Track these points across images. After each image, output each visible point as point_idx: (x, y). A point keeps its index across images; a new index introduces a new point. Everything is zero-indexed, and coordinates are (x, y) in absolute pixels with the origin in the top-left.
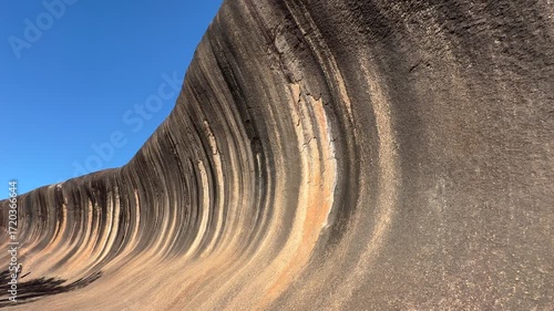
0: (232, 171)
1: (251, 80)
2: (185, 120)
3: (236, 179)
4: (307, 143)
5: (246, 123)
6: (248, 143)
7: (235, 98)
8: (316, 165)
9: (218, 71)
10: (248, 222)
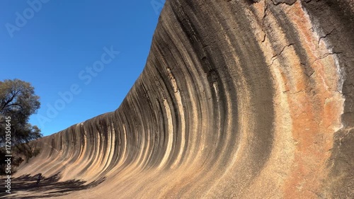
0: (190, 102)
1: (207, 21)
2: (154, 72)
3: (195, 108)
4: (278, 54)
5: (202, 60)
6: (204, 76)
7: (192, 42)
9: (177, 25)
10: (211, 140)
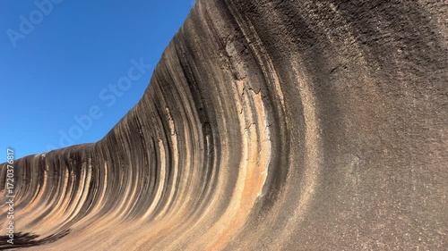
0: (185, 149)
1: (205, 76)
2: (151, 107)
3: (189, 156)
4: (248, 128)
5: (200, 110)
6: (200, 127)
7: (192, 90)
8: (254, 145)
9: (179, 69)
10: (196, 192)
